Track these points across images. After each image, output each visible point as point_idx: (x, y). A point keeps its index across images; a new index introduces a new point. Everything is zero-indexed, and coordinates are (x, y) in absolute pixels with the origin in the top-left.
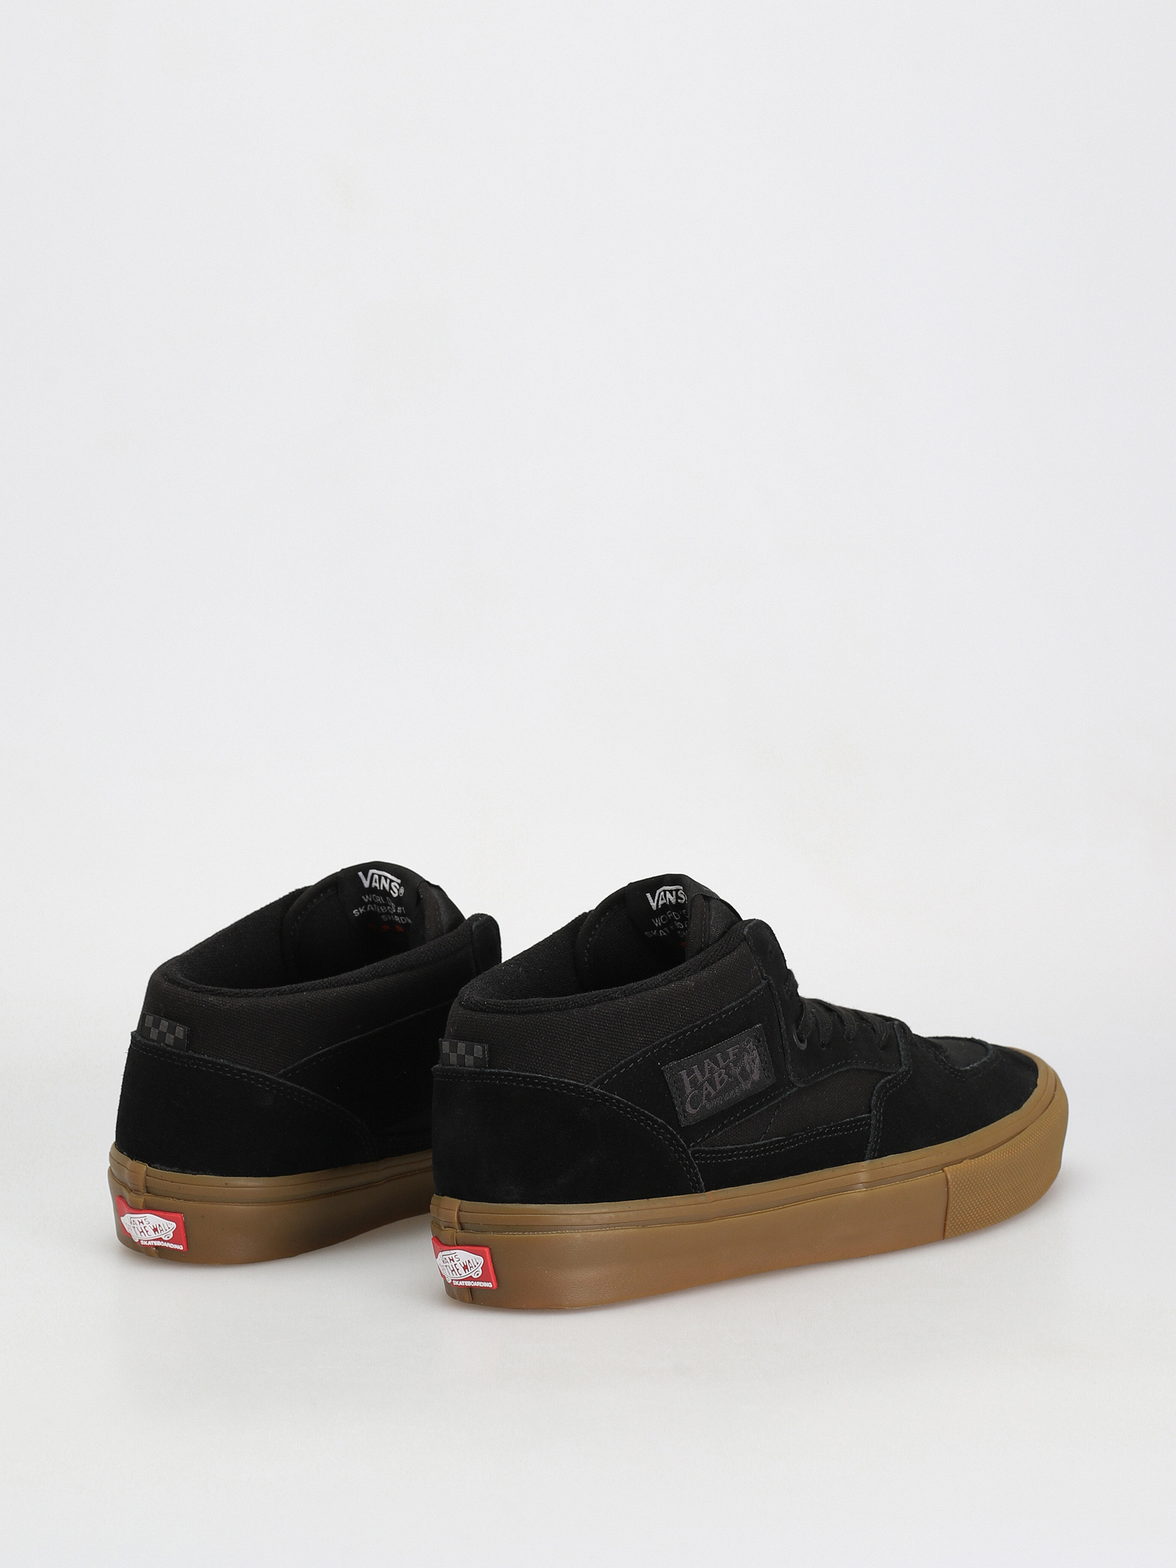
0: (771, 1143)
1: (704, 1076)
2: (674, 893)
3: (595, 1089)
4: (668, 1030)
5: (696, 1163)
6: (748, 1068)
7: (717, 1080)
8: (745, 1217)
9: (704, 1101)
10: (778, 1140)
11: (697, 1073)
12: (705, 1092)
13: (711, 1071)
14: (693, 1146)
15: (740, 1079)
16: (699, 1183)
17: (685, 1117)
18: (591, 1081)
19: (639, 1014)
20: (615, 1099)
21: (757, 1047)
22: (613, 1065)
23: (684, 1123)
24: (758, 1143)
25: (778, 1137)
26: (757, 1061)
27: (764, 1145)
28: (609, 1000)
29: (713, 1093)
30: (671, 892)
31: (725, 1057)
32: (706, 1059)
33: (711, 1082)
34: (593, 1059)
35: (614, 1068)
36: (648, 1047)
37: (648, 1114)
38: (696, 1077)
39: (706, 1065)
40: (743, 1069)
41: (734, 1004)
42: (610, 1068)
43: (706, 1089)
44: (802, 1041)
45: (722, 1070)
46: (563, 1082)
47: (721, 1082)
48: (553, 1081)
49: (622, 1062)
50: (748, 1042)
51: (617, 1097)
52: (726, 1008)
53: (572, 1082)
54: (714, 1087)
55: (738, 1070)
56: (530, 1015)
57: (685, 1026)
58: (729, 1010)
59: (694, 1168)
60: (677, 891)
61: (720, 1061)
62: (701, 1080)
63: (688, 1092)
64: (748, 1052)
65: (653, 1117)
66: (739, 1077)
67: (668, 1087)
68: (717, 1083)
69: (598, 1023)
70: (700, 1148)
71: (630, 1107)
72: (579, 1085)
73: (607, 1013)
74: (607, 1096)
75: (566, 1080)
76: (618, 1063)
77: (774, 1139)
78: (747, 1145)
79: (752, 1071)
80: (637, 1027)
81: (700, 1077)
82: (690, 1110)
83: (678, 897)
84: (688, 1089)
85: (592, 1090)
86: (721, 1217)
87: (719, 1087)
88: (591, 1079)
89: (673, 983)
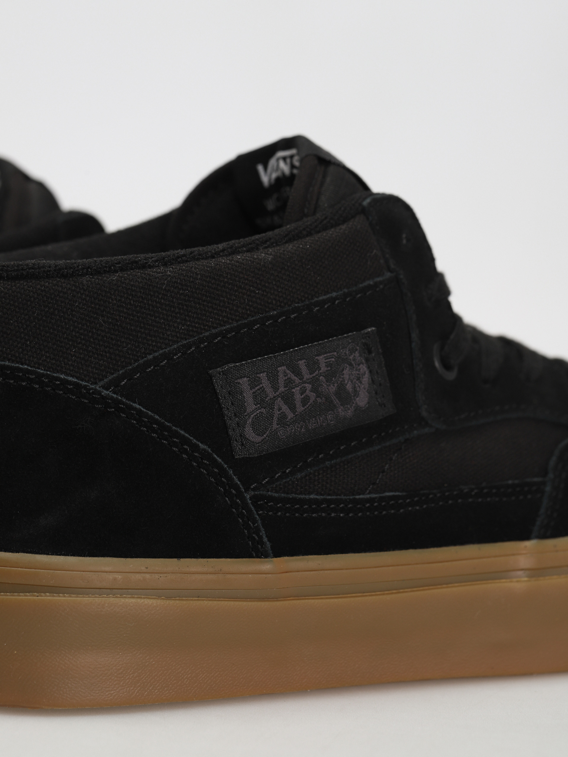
0: (381, 499)
1: (276, 389)
2: (288, 160)
3: (105, 392)
4: (225, 319)
5: (258, 515)
6: (349, 387)
7: (298, 397)
8: (336, 600)
9: (275, 426)
10: (394, 496)
11: (265, 383)
12: (277, 413)
13: (289, 382)
14: (254, 489)
15: (336, 401)
16: (262, 543)
17: (243, 445)
18: (101, 380)
19: (181, 292)
20: (135, 409)
21: (367, 360)
22: (136, 361)
23: (240, 453)
24: (361, 496)
25: (395, 491)
26: (366, 379)
27: (371, 501)
28: (139, 268)
29: (290, 415)
30: (284, 159)
31: (313, 366)
32: (281, 366)
33: (288, 399)
34: (107, 350)
35: (137, 364)
36: (191, 340)
37: (184, 436)
38: (263, 389)
39: (281, 375)
40: (341, 387)
41: (334, 294)
42: (131, 364)
43: (280, 409)
44: (447, 367)
45: (306, 385)
46: (58, 379)
47: (305, 401)
48: (43, 375)
49: (150, 357)
50: (352, 351)
51: (138, 406)
52: (321, 298)
53: (70, 379)
54: (293, 408)
55: (333, 389)
56: (22, 282)
57: (253, 317)
58: (324, 302)
59: (254, 521)
60: (292, 157)
61: (304, 370)
62: (271, 395)
63: (249, 410)
64: (351, 365)
65: (191, 440)
66: (333, 398)
67: (218, 399)
68: (298, 404)
69: (118, 298)
70: (265, 493)
71: (156, 422)
72: (81, 385)
73: (132, 286)
74: (123, 403)
75: (62, 376)
76: (143, 358)
77: (388, 494)
78: (343, 497)
79: (356, 393)
80: (177, 310)
81: (269, 390)
82: (249, 433)
83: (293, 166)
84: (250, 406)
85: (100, 393)
86: (298, 596)
87: (300, 409)
88: (101, 377)
89: (241, 254)
